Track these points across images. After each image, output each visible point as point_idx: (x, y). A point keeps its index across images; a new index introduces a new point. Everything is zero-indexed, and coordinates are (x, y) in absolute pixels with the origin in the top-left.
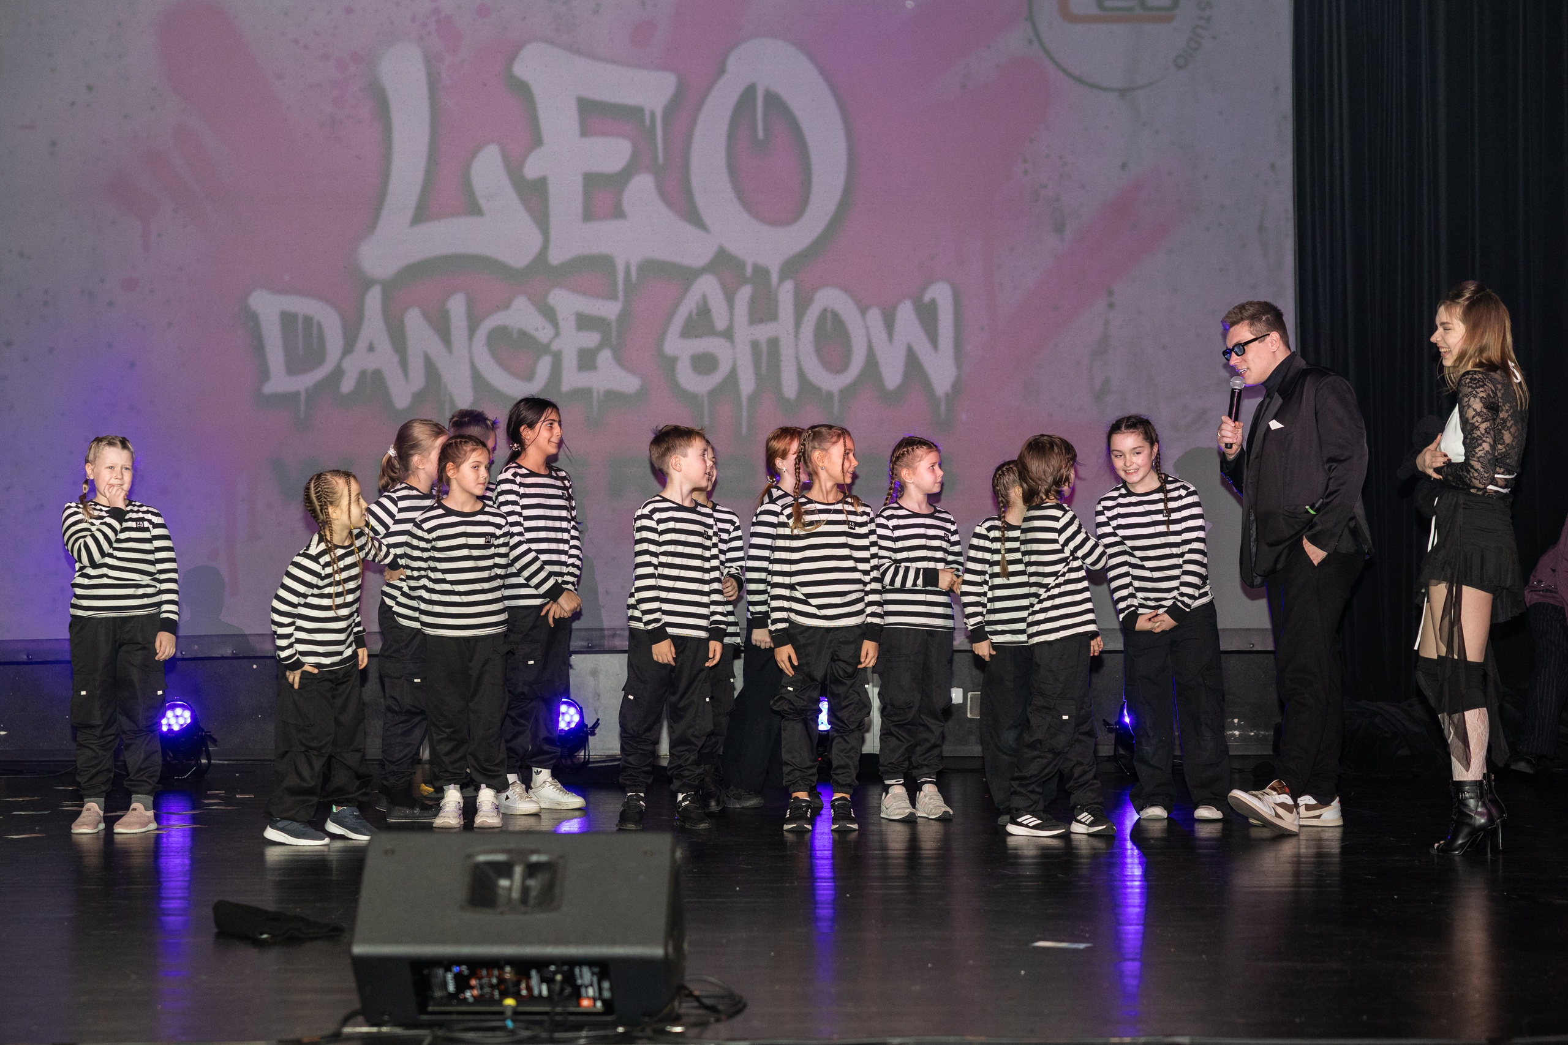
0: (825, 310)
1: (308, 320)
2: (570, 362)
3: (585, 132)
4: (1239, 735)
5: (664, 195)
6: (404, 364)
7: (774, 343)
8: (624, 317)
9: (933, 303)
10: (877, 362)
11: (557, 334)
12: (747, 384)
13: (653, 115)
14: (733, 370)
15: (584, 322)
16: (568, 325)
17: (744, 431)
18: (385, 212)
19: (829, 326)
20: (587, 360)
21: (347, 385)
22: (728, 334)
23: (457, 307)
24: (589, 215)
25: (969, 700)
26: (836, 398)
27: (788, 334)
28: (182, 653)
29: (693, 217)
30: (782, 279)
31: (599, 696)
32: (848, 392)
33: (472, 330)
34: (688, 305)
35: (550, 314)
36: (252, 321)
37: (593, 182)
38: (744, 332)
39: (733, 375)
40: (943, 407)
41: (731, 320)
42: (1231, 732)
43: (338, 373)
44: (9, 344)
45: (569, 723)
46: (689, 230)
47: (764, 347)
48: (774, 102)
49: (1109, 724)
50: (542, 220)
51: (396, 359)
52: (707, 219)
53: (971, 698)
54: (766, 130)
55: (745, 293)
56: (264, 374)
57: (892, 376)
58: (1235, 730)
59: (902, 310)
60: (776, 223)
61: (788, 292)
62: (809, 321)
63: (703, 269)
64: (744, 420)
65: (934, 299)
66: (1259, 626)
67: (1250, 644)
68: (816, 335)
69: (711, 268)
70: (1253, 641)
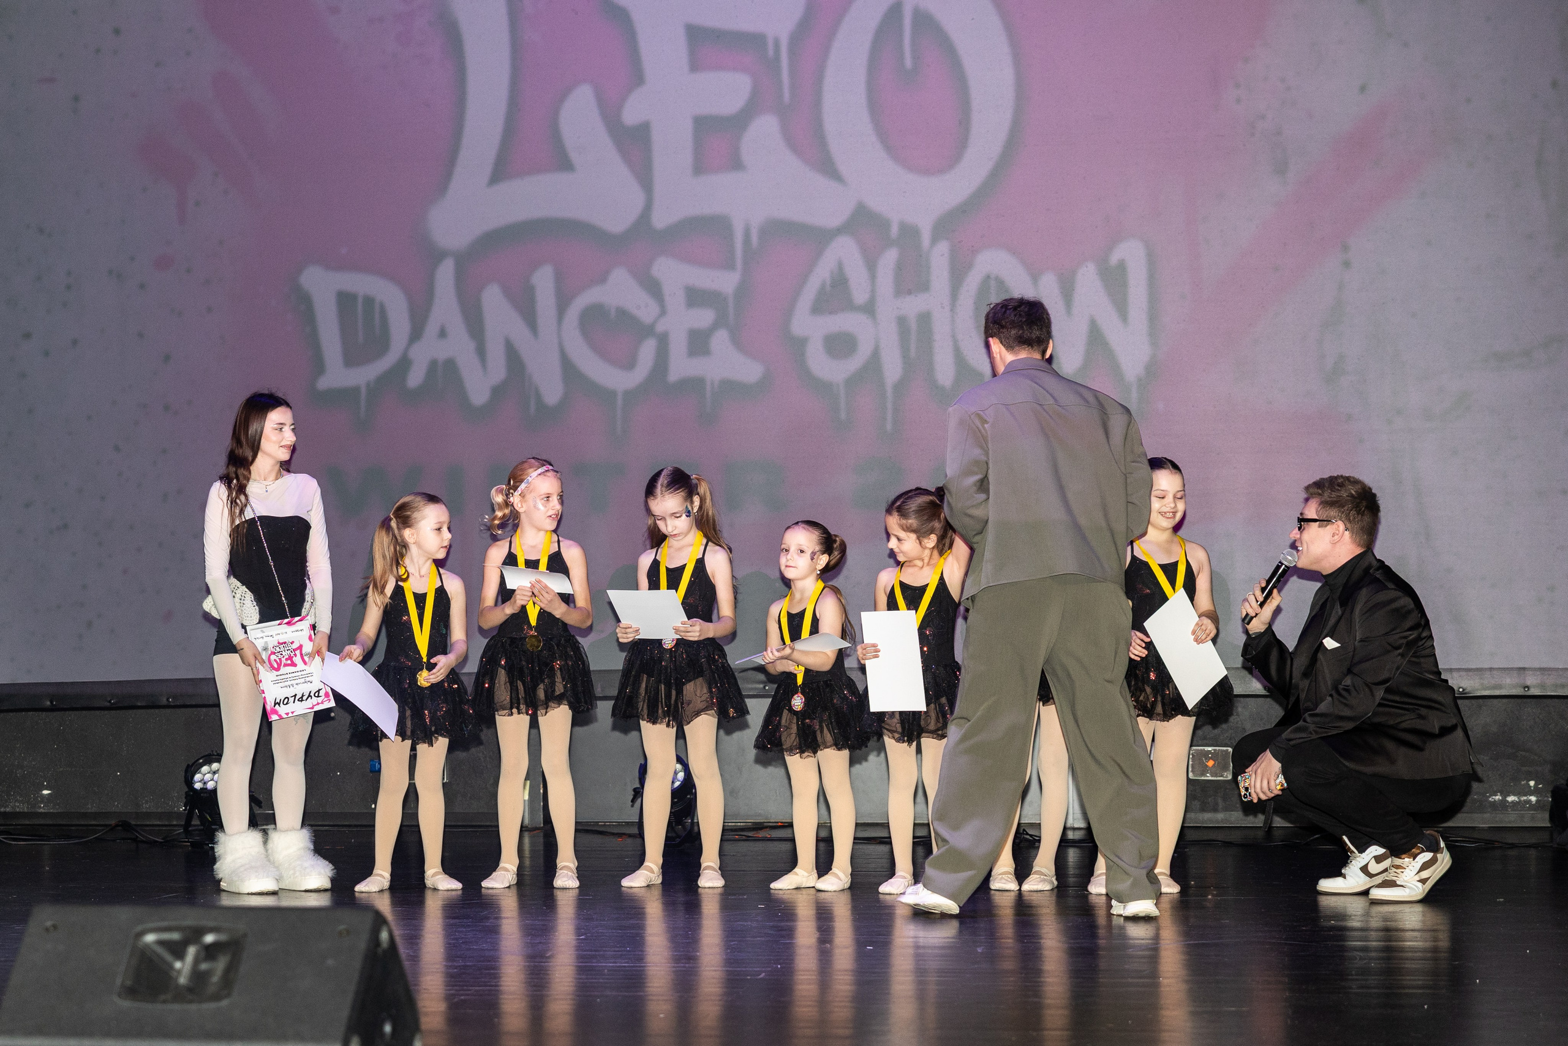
0: (988, 277)
1: (369, 301)
2: (678, 346)
3: (696, 65)
4: (1537, 801)
5: (791, 140)
6: (481, 352)
7: (925, 319)
8: (743, 291)
9: (1122, 266)
11: (663, 312)
12: (892, 369)
13: (777, 43)
14: (876, 355)
15: (696, 297)
16: (675, 300)
17: (889, 428)
18: (459, 170)
20: (699, 343)
21: (415, 378)
22: (869, 309)
23: (544, 281)
24: (700, 167)
27: (943, 307)
29: (827, 167)
30: (935, 240)
33: (562, 308)
34: (822, 273)
35: (654, 289)
36: (304, 305)
37: (704, 126)
38: (889, 307)
39: (875, 359)
42: (1525, 798)
43: (404, 364)
44: (27, 336)
46: (821, 181)
47: (913, 326)
48: (925, 22)
50: (644, 176)
51: (471, 346)
52: (843, 168)
54: (915, 57)
55: (889, 258)
56: (318, 366)
58: (1530, 796)
59: (1083, 274)
60: (927, 172)
61: (942, 255)
62: (968, 291)
63: (838, 230)
64: (889, 416)
65: (1123, 260)
66: (1537, 665)
67: (1525, 688)
68: (977, 309)
69: (844, 229)
70: (1528, 683)
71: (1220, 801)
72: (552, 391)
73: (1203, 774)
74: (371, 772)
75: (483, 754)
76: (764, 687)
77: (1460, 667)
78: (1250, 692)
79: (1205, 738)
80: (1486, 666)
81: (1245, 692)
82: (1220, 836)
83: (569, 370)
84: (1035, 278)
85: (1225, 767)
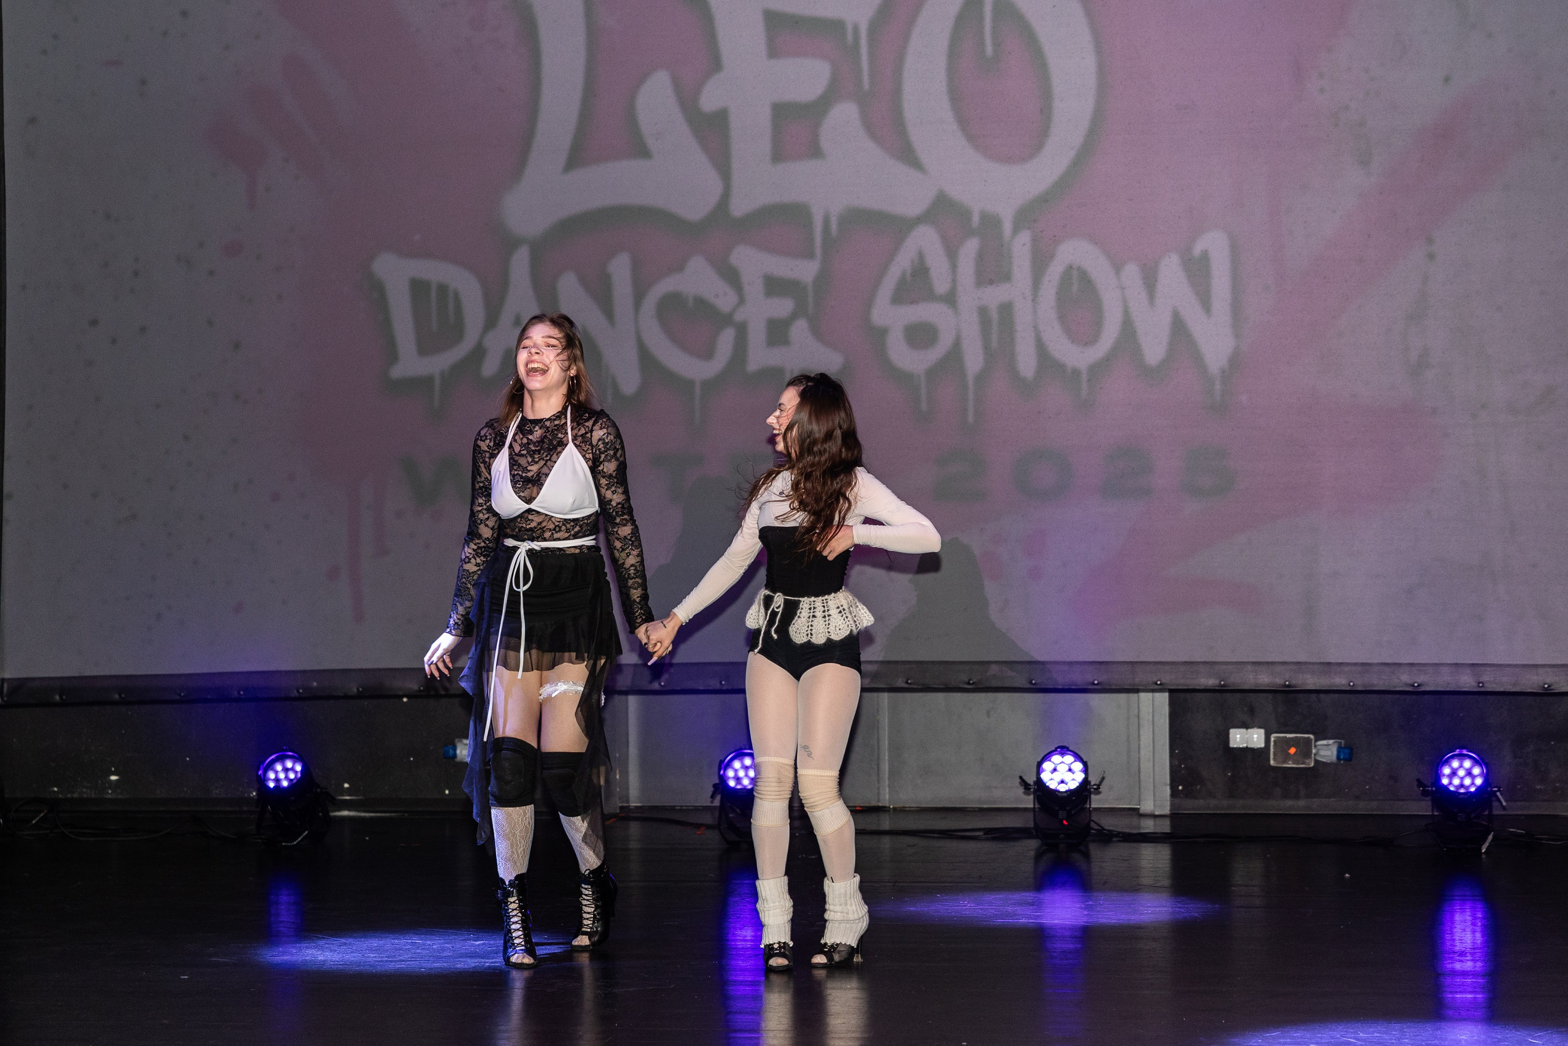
0: (1071, 267)
1: (443, 289)
2: (757, 334)
3: (774, 52)
5: (870, 127)
7: (1006, 310)
8: (823, 278)
9: (1205, 257)
10: (1135, 332)
11: (742, 301)
12: (974, 360)
13: (856, 29)
14: (957, 344)
15: (774, 286)
16: (754, 289)
17: (971, 418)
18: (533, 156)
19: (1075, 288)
20: (778, 333)
21: (490, 367)
22: (950, 299)
23: (620, 269)
24: (778, 156)
25: (1272, 744)
26: (1084, 377)
27: (1024, 297)
28: (298, 691)
29: (907, 155)
30: (1016, 230)
32: (1098, 369)
33: (639, 297)
34: (903, 262)
35: (732, 277)
36: (377, 293)
37: (783, 113)
38: (971, 297)
39: (958, 348)
40: (1218, 387)
41: (954, 281)
43: (479, 353)
44: (94, 323)
46: (901, 170)
47: (995, 316)
48: (1006, 10)
49: (1424, 786)
50: (722, 163)
52: (924, 157)
53: (1275, 741)
54: (996, 44)
55: (970, 248)
56: (392, 356)
57: (1154, 350)
59: (1166, 265)
60: (1008, 159)
61: (1024, 245)
62: (1050, 281)
63: (919, 219)
64: (971, 405)
65: (1206, 251)
68: (1059, 299)
69: (928, 217)
71: (1301, 787)
72: (629, 381)
73: (1284, 762)
74: (445, 758)
78: (1334, 687)
79: (1286, 726)
81: (1330, 687)
82: (1302, 826)
83: (646, 357)
84: (1118, 268)
85: (1307, 754)
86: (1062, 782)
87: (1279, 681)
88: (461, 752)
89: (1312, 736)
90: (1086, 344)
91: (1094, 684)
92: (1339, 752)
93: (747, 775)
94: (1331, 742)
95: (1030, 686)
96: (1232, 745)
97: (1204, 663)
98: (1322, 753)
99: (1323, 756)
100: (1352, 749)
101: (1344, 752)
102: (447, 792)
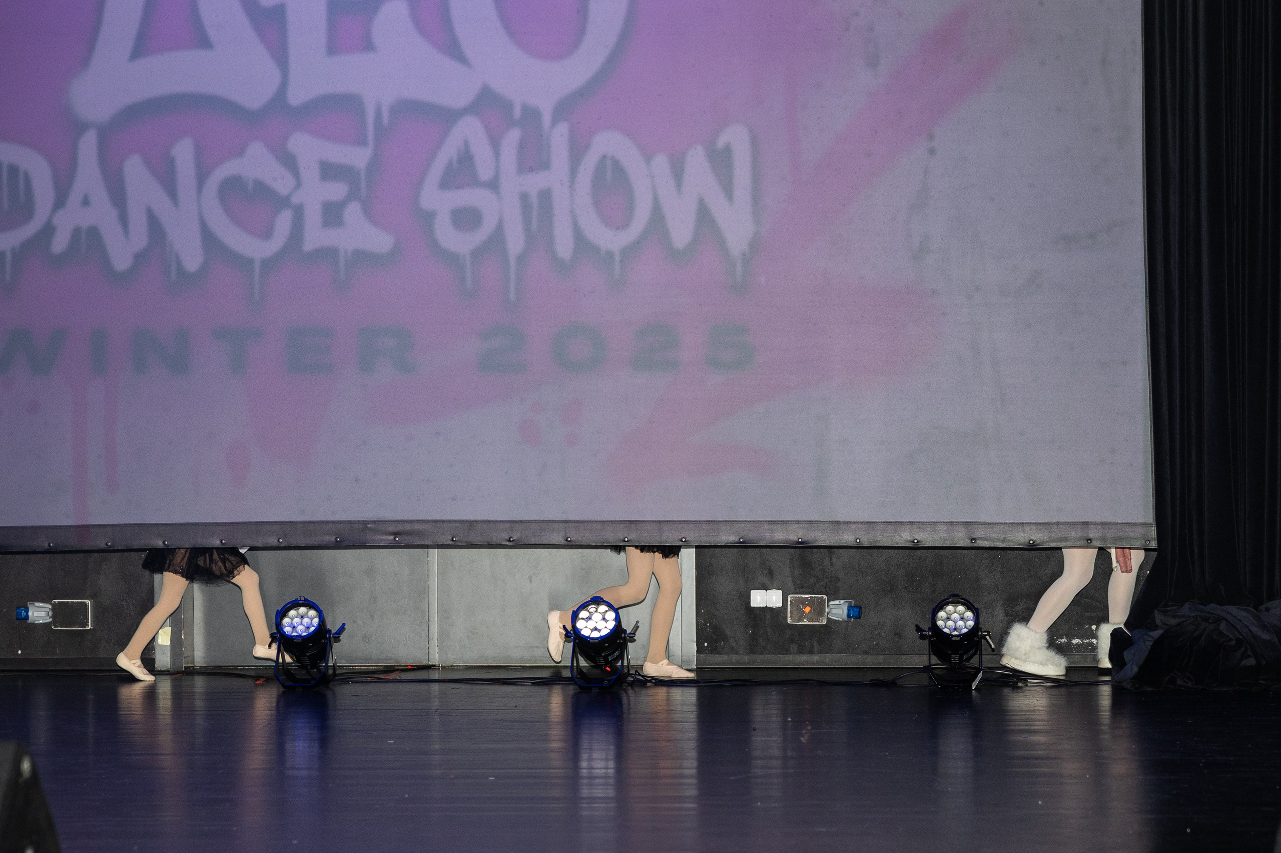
0: (605, 156)
1: (14, 169)
2: (313, 217)
5: (420, 24)
6: (123, 219)
7: (546, 196)
8: (374, 165)
9: (728, 148)
10: (664, 217)
11: (298, 185)
12: (515, 243)
14: (500, 228)
15: (329, 171)
16: (310, 173)
17: (512, 296)
18: (100, 45)
19: (609, 175)
20: (333, 215)
21: (59, 244)
22: (494, 185)
23: (184, 153)
24: (332, 49)
25: (789, 603)
26: (617, 258)
27: (562, 185)
29: (453, 50)
30: (555, 121)
31: (375, 598)
32: (631, 252)
33: (201, 180)
34: (448, 152)
35: (290, 162)
37: (338, 9)
38: (512, 183)
39: (500, 229)
40: (739, 268)
41: (497, 168)
43: (48, 230)
45: (308, 628)
46: (448, 64)
47: (535, 200)
50: (281, 59)
51: (114, 213)
52: (469, 52)
53: (791, 601)
55: (513, 136)
57: (681, 234)
59: (692, 156)
60: (548, 57)
61: (562, 136)
62: (585, 169)
63: (465, 110)
64: (512, 283)
65: (729, 143)
66: (1098, 519)
67: (1088, 540)
68: (594, 186)
69: (473, 108)
70: (1091, 536)
71: (815, 643)
72: (192, 260)
73: (800, 619)
74: (17, 619)
75: (126, 601)
76: (395, 538)
77: (1030, 521)
78: (843, 543)
79: (802, 587)
80: (1054, 521)
81: (839, 543)
82: (815, 676)
83: (209, 239)
84: (648, 159)
85: (821, 613)
86: (596, 629)
87: (793, 537)
88: (33, 614)
89: (825, 597)
90: (618, 228)
91: (625, 541)
92: (849, 610)
93: (301, 624)
94: (842, 602)
95: (566, 543)
96: (753, 604)
97: (726, 522)
98: (834, 611)
99: (835, 615)
100: (860, 608)
101: (853, 610)
102: (20, 652)
